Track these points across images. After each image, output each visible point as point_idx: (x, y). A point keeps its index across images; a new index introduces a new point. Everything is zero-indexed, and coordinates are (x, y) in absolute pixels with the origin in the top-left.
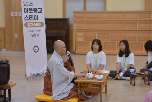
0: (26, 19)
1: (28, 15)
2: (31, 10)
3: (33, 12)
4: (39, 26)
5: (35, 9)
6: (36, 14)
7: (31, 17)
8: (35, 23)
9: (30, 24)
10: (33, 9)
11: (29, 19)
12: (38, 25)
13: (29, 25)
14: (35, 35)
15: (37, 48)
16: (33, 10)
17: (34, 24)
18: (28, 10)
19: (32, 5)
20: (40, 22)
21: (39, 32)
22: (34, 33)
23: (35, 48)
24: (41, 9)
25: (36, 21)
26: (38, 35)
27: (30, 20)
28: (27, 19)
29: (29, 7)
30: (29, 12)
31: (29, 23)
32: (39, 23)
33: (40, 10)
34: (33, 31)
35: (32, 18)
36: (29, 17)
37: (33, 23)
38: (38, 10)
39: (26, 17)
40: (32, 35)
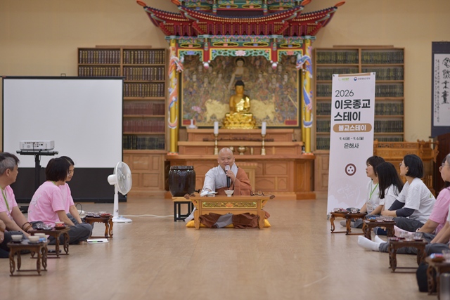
0: (336, 118)
1: (341, 112)
2: (348, 103)
3: (352, 106)
4: (361, 131)
5: (357, 101)
6: (357, 111)
7: (346, 115)
8: (354, 125)
9: (344, 127)
10: (353, 101)
11: (342, 118)
12: (359, 128)
13: (341, 128)
14: (352, 146)
15: (353, 168)
16: (352, 103)
17: (352, 126)
18: (344, 103)
19: (351, 94)
20: (364, 124)
21: (360, 142)
22: (349, 142)
23: (348, 168)
24: (369, 100)
25: (357, 122)
26: (357, 146)
27: (344, 120)
28: (339, 118)
29: (344, 99)
30: (344, 106)
31: (341, 125)
32: (361, 124)
33: (367, 102)
34: (348, 139)
35: (349, 116)
36: (342, 115)
37: (350, 125)
38: (362, 103)
39: (338, 114)
40: (346, 146)
